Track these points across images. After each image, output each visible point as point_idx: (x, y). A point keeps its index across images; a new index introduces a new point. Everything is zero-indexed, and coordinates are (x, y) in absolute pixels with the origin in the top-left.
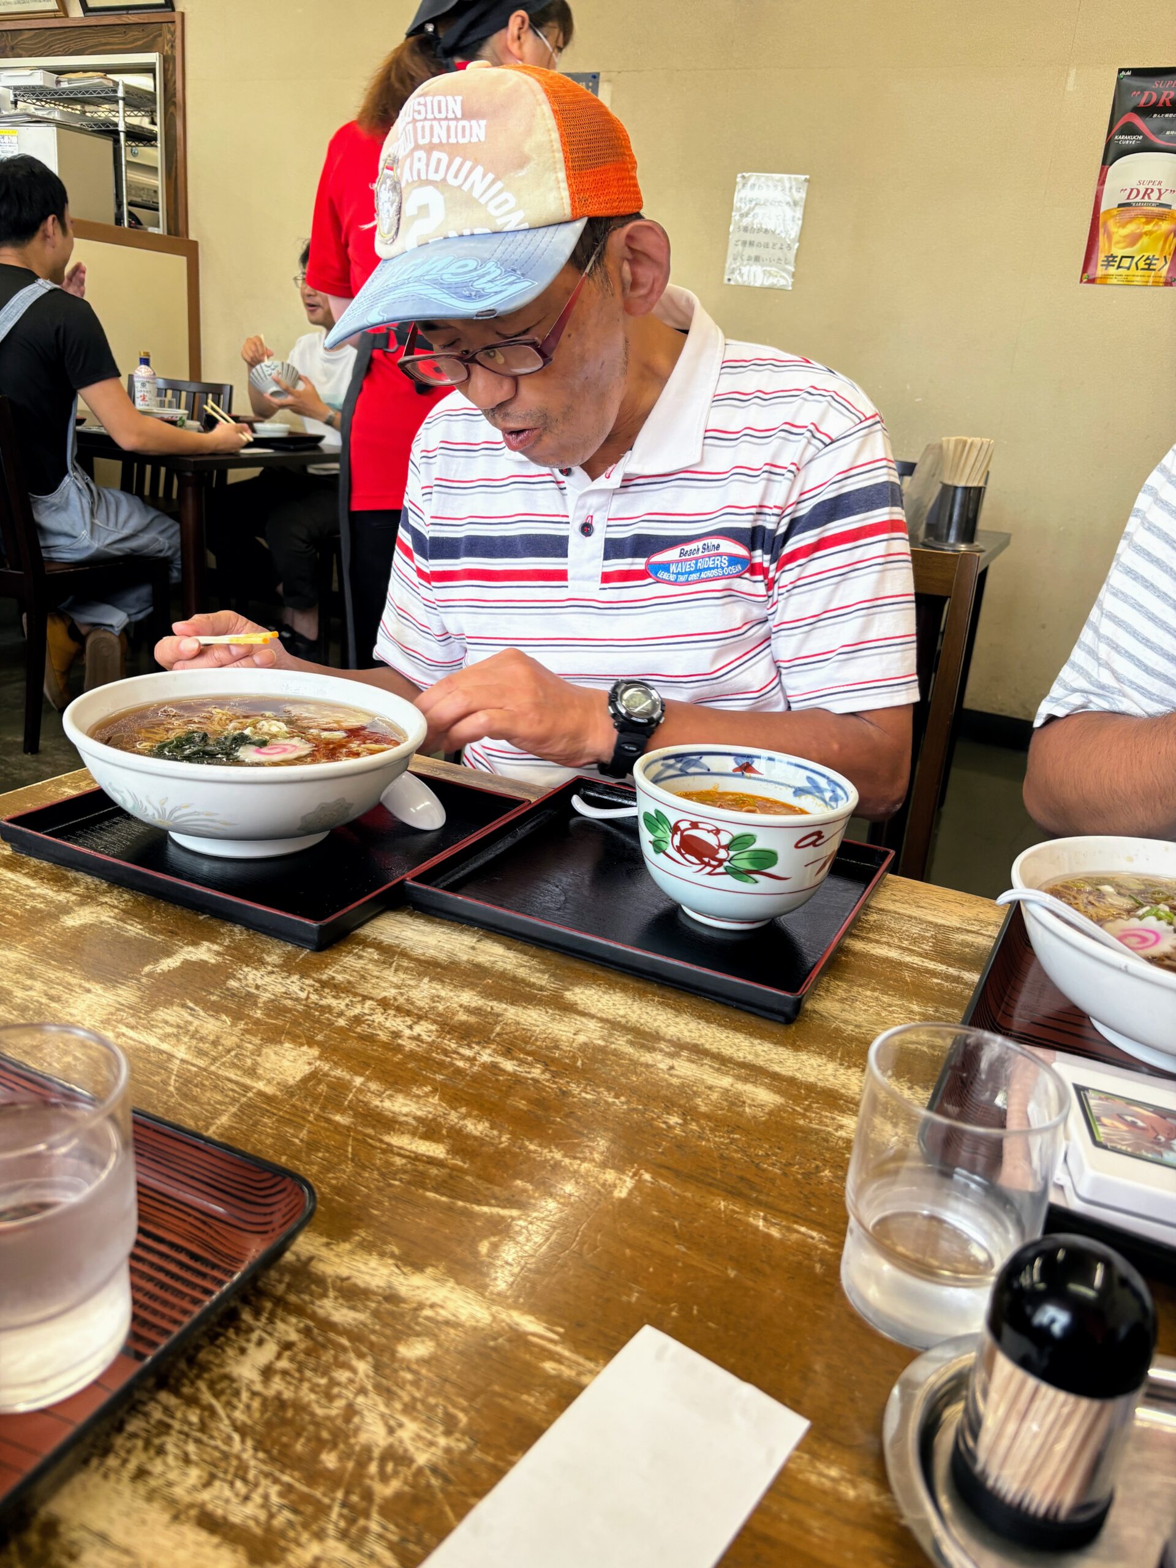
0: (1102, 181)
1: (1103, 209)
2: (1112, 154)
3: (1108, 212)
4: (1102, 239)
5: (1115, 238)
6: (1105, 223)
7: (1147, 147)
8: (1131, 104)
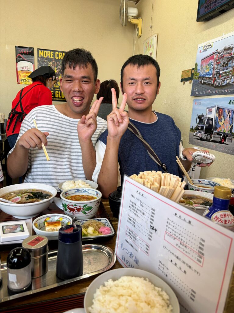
0: (17, 66)
1: (18, 70)
2: (17, 61)
3: (19, 71)
4: (19, 76)
5: (22, 76)
6: (19, 73)
7: (23, 60)
8: (19, 52)
